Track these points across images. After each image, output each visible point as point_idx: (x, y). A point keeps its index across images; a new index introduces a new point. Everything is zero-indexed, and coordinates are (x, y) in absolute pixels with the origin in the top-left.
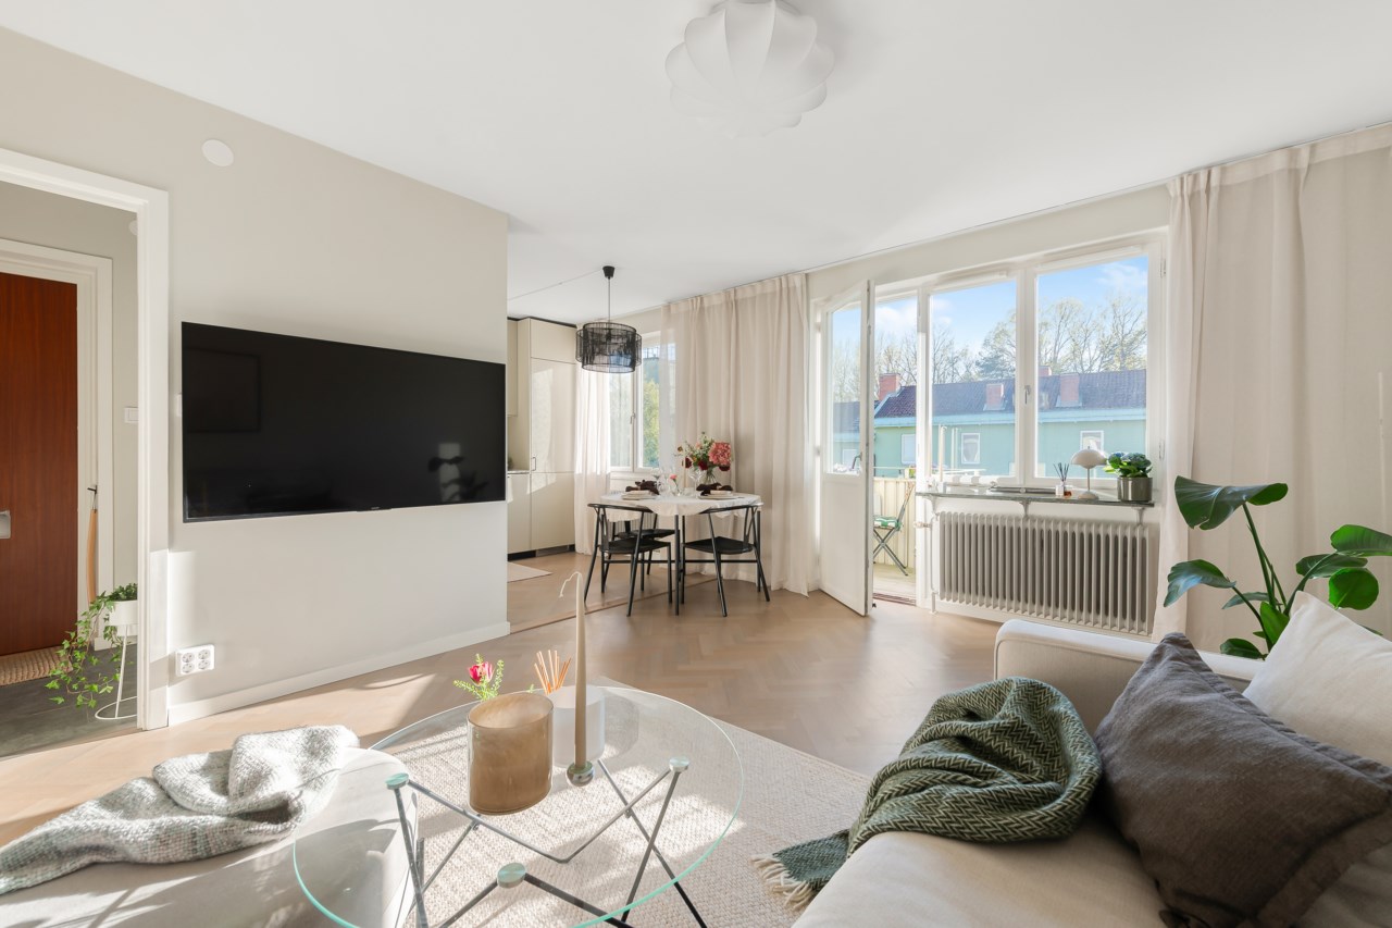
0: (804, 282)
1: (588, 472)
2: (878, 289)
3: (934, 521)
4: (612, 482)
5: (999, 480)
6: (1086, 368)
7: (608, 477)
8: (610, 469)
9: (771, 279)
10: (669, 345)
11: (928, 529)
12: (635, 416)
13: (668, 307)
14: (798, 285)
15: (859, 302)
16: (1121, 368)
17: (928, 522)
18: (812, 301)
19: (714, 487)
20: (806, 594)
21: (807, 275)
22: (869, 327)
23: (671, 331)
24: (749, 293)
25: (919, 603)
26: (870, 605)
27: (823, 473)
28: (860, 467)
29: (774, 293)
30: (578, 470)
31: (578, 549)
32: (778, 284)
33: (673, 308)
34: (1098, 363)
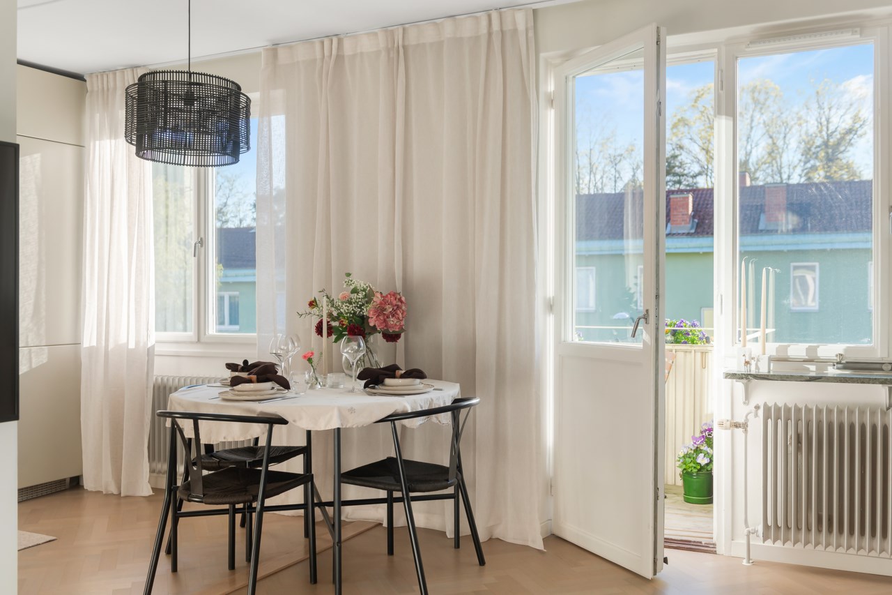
0: (531, 24)
1: (111, 346)
2: (671, 41)
3: (751, 417)
4: (157, 360)
5: (847, 350)
6: (785, 176)
7: (150, 352)
8: (153, 337)
9: (470, 14)
10: (274, 118)
11: (739, 431)
12: (201, 242)
13: (274, 49)
14: (521, 27)
15: (642, 60)
16: (826, 177)
17: (741, 420)
18: (542, 55)
19: (391, 371)
20: (539, 545)
21: (535, 11)
22: (659, 103)
23: (279, 94)
24: (429, 35)
25: (721, 549)
26: (660, 561)
27: (559, 342)
28: (645, 335)
29: (476, 38)
30: (89, 339)
31: (88, 483)
32: (484, 23)
33: (282, 54)
34: (798, 170)
